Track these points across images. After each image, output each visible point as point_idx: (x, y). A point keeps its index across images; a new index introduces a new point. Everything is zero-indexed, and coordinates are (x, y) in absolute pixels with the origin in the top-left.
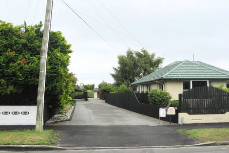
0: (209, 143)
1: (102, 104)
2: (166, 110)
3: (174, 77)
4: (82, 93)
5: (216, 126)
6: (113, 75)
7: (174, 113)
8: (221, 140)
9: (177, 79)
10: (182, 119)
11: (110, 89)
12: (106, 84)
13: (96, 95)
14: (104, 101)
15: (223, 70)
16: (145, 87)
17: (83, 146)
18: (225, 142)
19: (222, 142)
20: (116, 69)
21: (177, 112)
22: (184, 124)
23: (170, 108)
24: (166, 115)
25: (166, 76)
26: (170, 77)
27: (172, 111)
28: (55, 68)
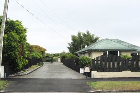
0: (99, 91)
1: (60, 65)
2: (84, 69)
3: (96, 49)
4: (51, 58)
5: (113, 80)
6: (68, 48)
7: (89, 71)
8: (108, 89)
9: (98, 50)
10: (94, 75)
11: (66, 56)
12: (65, 53)
13: (59, 60)
14: (63, 63)
15: (131, 45)
16: (82, 55)
17: (18, 91)
18: (110, 90)
19: (108, 90)
20: (69, 44)
21: (91, 70)
22: (94, 78)
23: (87, 68)
24: (84, 72)
25: (92, 48)
26: (94, 49)
27: (87, 70)
28: (10, 43)
